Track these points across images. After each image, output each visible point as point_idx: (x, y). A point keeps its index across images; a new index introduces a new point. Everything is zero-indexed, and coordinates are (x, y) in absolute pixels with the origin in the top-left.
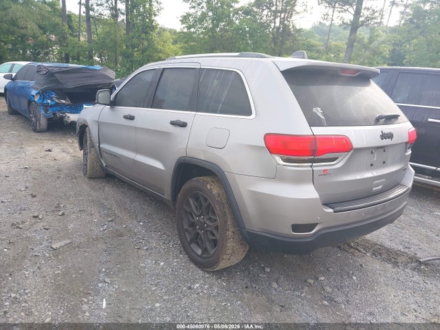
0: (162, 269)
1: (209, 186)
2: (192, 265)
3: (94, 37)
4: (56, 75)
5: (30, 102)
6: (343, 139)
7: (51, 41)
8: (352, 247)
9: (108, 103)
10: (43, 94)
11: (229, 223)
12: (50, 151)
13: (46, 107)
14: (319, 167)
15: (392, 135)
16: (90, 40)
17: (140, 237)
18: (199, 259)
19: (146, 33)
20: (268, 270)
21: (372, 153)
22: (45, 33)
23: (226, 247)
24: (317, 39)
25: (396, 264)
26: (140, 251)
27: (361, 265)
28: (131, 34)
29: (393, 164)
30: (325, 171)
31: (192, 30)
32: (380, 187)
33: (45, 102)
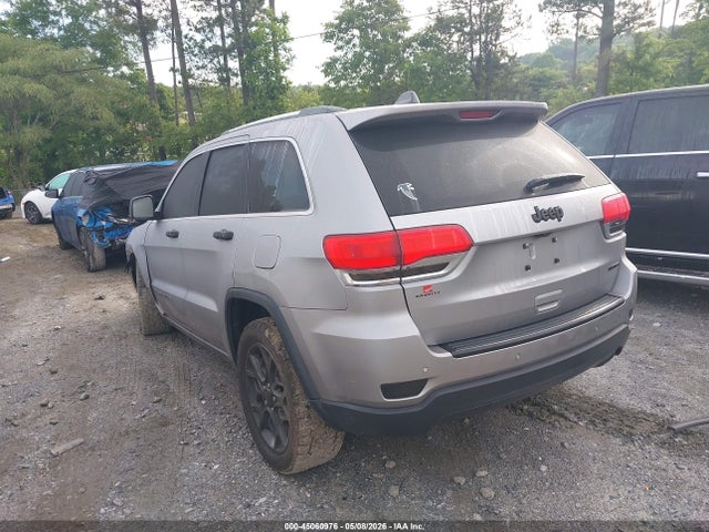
0: (215, 476)
1: (267, 333)
2: (265, 467)
3: (198, 116)
4: (108, 182)
5: (79, 228)
6: (452, 230)
7: (138, 132)
8: (554, 413)
9: (152, 216)
10: (94, 213)
11: (297, 392)
12: (101, 298)
13: (100, 231)
14: (414, 283)
15: (560, 211)
16: (192, 122)
17: (195, 423)
18: (272, 454)
19: (273, 98)
20: (391, 465)
21: (524, 247)
22: (127, 121)
23: (298, 433)
24: (559, 66)
25: (629, 438)
26: (186, 448)
27: (562, 444)
28: (251, 103)
29: (579, 260)
30: (425, 287)
31: (343, 83)
32: (555, 305)
33: (98, 224)
